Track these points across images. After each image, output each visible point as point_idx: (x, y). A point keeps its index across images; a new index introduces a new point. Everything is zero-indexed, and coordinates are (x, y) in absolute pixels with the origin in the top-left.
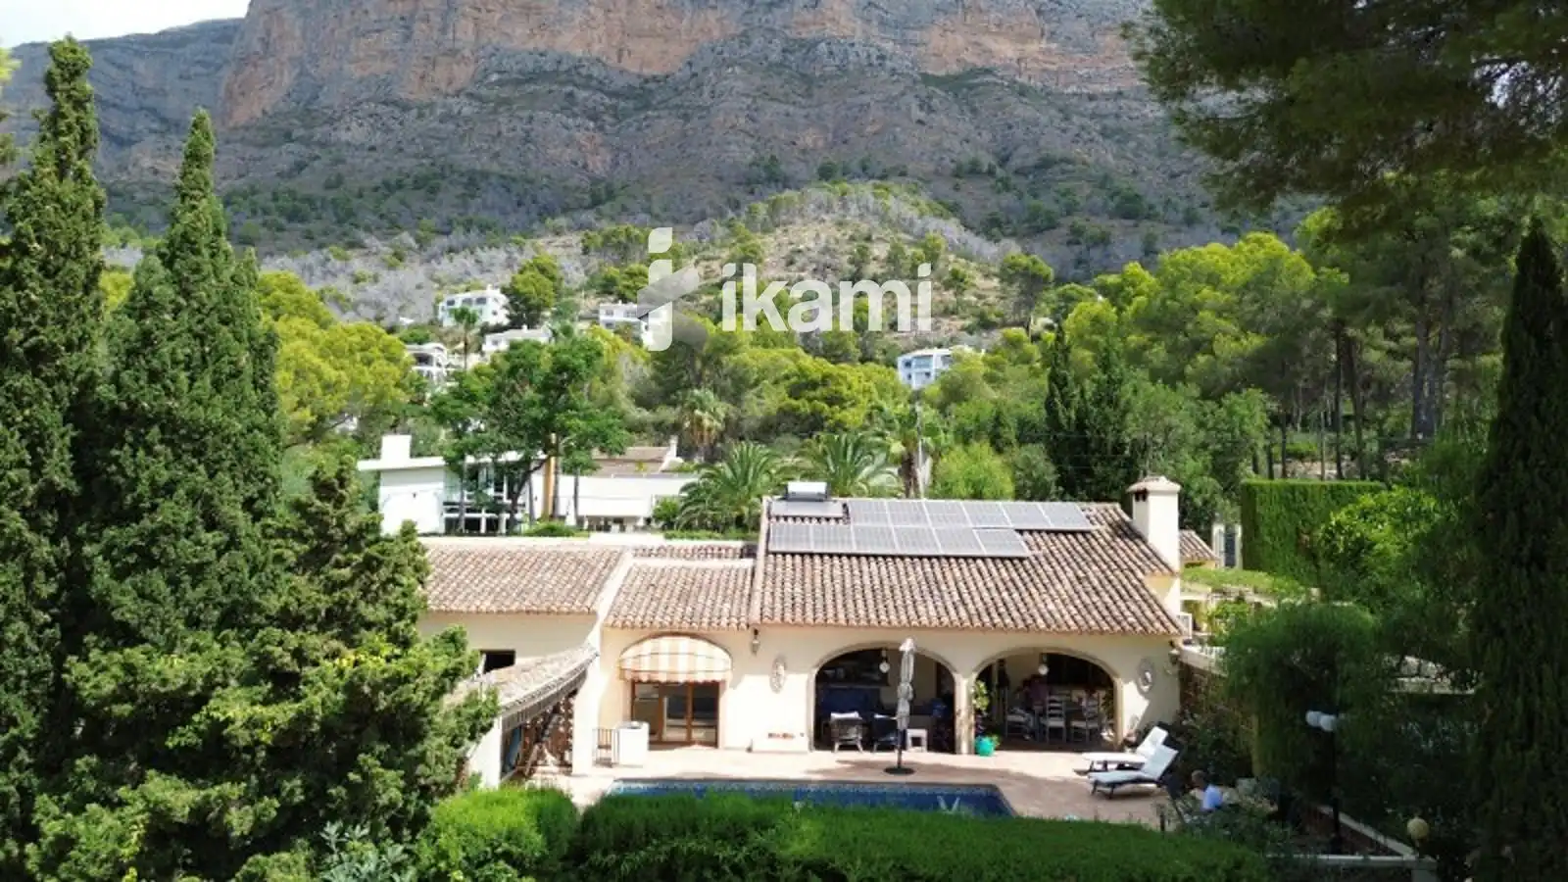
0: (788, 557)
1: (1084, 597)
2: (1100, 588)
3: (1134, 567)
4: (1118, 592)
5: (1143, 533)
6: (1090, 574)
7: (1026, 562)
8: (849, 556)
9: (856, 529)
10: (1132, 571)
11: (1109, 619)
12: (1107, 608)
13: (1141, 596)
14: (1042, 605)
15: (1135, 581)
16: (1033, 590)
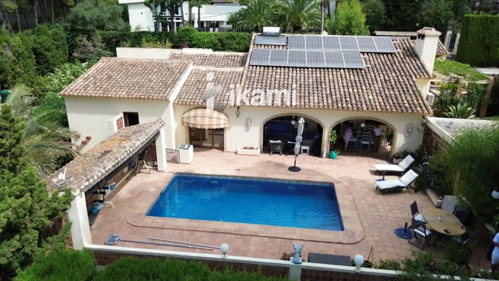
0: (258, 67)
1: (387, 92)
2: (394, 86)
3: (412, 74)
4: (402, 88)
5: (419, 54)
6: (391, 78)
7: (363, 71)
8: (284, 67)
9: (290, 51)
10: (411, 76)
11: (397, 105)
12: (396, 98)
13: (413, 91)
14: (366, 96)
15: (411, 82)
16: (364, 87)
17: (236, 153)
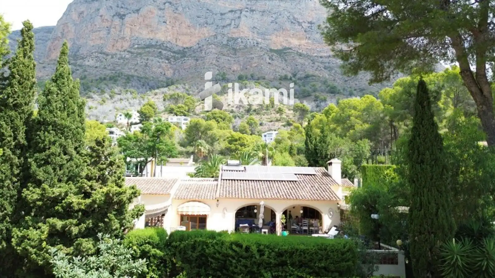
0: (228, 181)
1: (313, 191)
2: (318, 189)
4: (323, 190)
5: (331, 175)
6: (315, 185)
7: (297, 182)
8: (246, 180)
9: (248, 173)
10: (327, 185)
12: (320, 194)
13: (330, 191)
14: (301, 193)
15: (328, 187)
16: (299, 189)
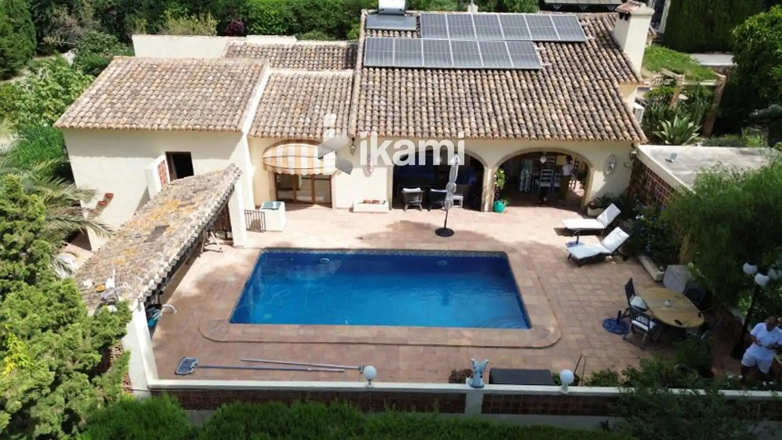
0: (377, 70)
1: (578, 107)
3: (613, 77)
5: (620, 43)
7: (540, 73)
8: (419, 69)
9: (425, 41)
10: (611, 80)
11: (594, 128)
12: (592, 116)
13: (616, 105)
15: (612, 91)
17: (351, 210)
